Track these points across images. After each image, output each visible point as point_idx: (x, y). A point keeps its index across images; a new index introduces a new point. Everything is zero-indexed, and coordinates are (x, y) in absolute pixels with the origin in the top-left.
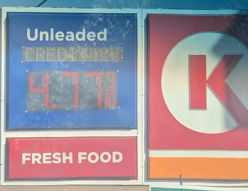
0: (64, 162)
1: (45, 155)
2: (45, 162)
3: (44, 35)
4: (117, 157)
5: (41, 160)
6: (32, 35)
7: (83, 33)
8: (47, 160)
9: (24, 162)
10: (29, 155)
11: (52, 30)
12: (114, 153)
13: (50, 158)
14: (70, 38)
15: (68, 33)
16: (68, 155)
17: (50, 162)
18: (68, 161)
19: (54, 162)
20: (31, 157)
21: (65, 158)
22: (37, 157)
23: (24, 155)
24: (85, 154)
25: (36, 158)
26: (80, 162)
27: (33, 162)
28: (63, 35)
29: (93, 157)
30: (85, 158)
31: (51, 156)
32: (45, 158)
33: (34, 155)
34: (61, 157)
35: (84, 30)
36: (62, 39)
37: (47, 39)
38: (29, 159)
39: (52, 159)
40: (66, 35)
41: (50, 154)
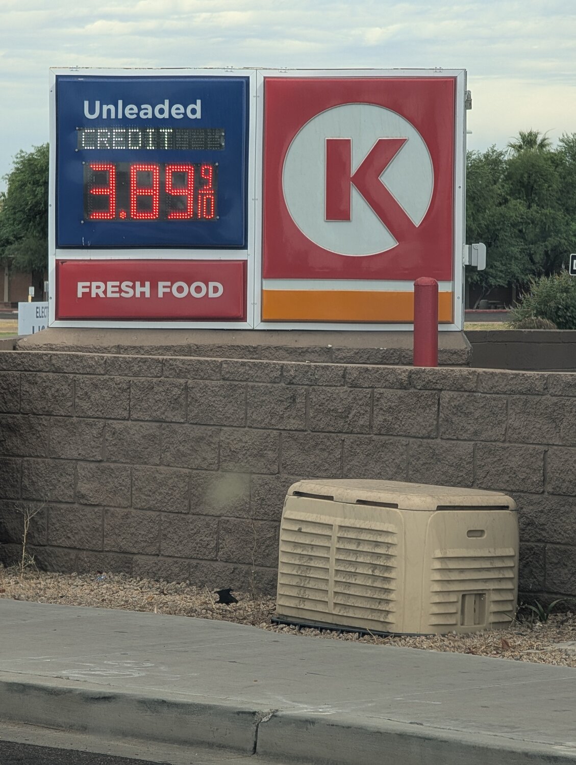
0: (138, 295)
1: (110, 284)
2: (109, 295)
3: (109, 111)
4: (216, 289)
5: (105, 292)
6: (92, 111)
7: (166, 106)
8: (113, 292)
9: (80, 295)
10: (88, 284)
11: (120, 102)
12: (211, 284)
13: (117, 289)
14: (146, 114)
15: (143, 107)
16: (143, 285)
17: (117, 295)
18: (143, 293)
19: (123, 294)
20: (90, 287)
21: (139, 289)
22: (98, 287)
23: (80, 285)
24: (169, 284)
25: (97, 289)
26: (160, 295)
27: (93, 295)
28: (136, 110)
29: (180, 290)
30: (168, 290)
31: (119, 287)
32: (110, 289)
33: (94, 284)
34: (134, 287)
35: (167, 102)
36: (135, 116)
37: (113, 116)
38: (87, 290)
39: (121, 291)
40: (140, 109)
41: (117, 283)
